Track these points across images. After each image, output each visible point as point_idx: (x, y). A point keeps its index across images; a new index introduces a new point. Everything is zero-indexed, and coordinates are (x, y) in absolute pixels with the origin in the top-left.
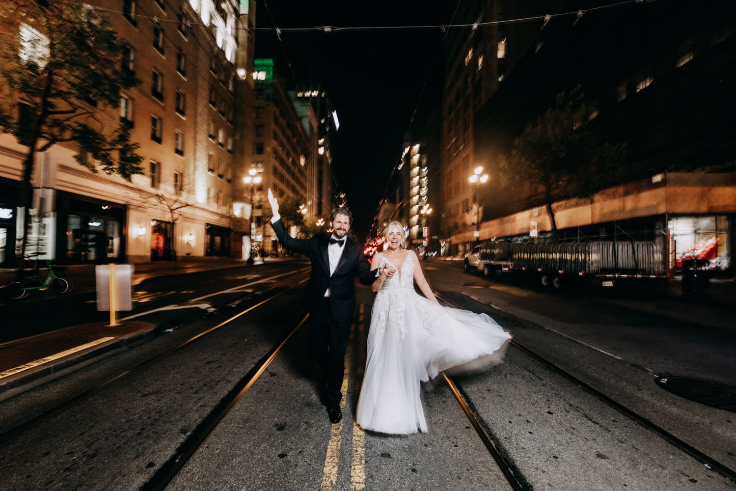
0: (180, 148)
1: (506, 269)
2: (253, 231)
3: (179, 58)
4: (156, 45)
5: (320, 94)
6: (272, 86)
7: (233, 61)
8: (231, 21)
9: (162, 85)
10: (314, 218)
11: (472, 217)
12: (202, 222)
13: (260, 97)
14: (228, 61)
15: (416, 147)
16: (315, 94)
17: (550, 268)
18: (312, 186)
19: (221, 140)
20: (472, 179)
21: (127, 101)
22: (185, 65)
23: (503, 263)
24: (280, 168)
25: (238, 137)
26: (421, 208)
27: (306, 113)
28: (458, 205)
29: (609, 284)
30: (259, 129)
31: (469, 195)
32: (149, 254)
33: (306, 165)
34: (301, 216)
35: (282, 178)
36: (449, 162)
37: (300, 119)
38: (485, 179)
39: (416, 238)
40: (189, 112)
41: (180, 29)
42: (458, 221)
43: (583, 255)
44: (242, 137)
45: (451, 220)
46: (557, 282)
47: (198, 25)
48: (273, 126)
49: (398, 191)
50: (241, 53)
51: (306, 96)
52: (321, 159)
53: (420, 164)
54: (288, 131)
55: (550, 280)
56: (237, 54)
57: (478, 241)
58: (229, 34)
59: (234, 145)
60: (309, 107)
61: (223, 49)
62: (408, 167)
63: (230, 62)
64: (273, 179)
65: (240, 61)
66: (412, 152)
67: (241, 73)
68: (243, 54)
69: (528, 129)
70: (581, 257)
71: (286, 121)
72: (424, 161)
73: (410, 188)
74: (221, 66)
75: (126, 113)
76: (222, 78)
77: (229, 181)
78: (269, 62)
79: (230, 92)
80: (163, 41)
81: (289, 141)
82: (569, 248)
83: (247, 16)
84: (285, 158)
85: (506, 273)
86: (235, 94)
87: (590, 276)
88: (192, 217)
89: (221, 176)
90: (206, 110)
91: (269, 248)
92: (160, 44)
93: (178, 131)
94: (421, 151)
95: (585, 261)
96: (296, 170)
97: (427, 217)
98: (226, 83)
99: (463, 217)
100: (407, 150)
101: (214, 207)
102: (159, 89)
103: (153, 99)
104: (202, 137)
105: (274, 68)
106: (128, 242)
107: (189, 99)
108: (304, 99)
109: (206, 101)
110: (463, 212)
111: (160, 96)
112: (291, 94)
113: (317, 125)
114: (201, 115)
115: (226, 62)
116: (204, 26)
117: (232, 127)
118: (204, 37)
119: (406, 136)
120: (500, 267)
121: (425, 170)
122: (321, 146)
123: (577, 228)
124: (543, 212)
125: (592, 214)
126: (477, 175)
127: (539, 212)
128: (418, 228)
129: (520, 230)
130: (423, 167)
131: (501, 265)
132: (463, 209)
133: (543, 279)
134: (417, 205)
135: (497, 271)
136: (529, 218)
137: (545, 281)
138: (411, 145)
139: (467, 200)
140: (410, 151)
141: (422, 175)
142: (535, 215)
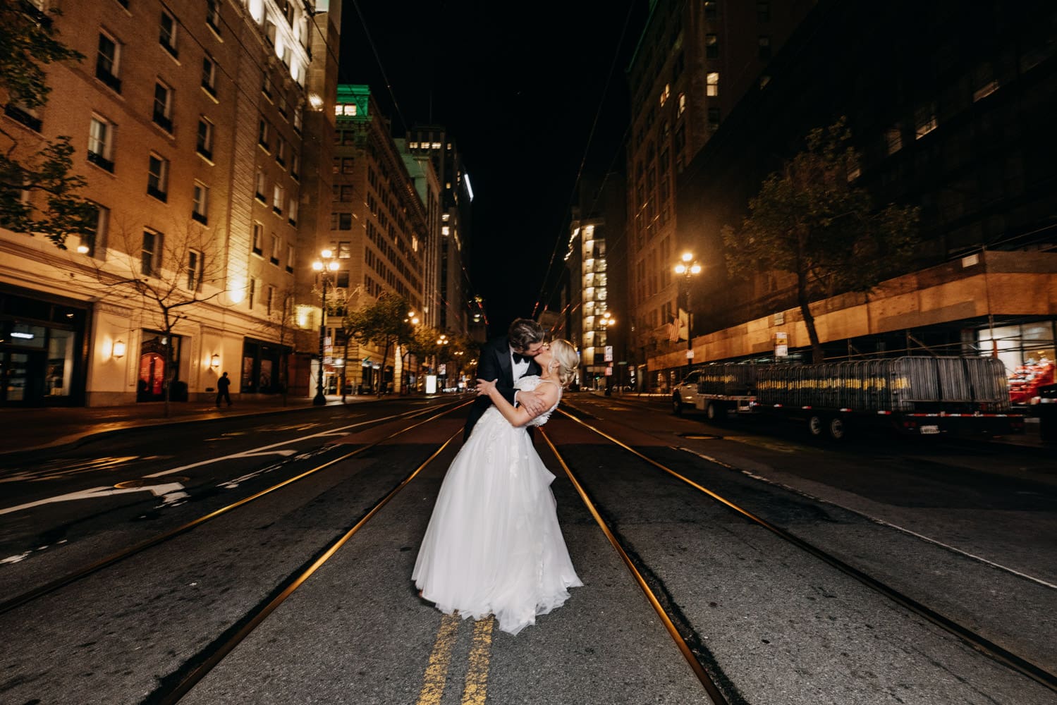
0: (201, 211)
1: (745, 408)
2: (329, 351)
3: (207, 66)
4: (165, 42)
5: (444, 146)
6: (368, 126)
7: (302, 82)
8: (300, 21)
9: (172, 105)
10: (433, 332)
11: (680, 329)
12: (238, 336)
13: (347, 143)
14: (292, 80)
15: (590, 229)
16: (436, 146)
17: (824, 405)
18: (430, 282)
20: (679, 270)
21: (103, 126)
22: (216, 79)
23: (739, 398)
24: (379, 254)
25: (306, 200)
26: (598, 318)
27: (420, 169)
28: (656, 311)
29: (931, 429)
30: (344, 191)
31: (673, 296)
32: (134, 389)
33: (420, 250)
34: (410, 328)
35: (381, 270)
36: (641, 248)
37: (412, 181)
38: (697, 270)
39: (592, 363)
40: (219, 153)
41: (210, 21)
42: (656, 335)
43: (884, 380)
44: (313, 200)
45: (647, 334)
46: (838, 428)
47: (242, 20)
48: (368, 187)
49: (564, 292)
50: (316, 70)
51: (423, 147)
52: (445, 243)
53: (596, 254)
54: (391, 196)
55: (824, 425)
56: (307, 72)
57: (691, 365)
58: (295, 40)
59: (299, 212)
60: (426, 162)
61: (286, 61)
62: (579, 257)
63: (297, 83)
64: (365, 269)
65: (313, 81)
66: (584, 233)
67: (315, 101)
68: (319, 72)
69: (769, 185)
70: (880, 384)
71: (388, 182)
72: (602, 249)
73: (581, 288)
74: (282, 86)
75: (101, 146)
76: (283, 106)
77: (289, 269)
78: (364, 90)
79: (295, 128)
80: (178, 37)
81: (393, 212)
82: (856, 370)
83: (326, 15)
84: (387, 237)
85: (744, 414)
86: (304, 132)
87: (898, 415)
88: (219, 326)
89: (275, 261)
90: (252, 154)
91: (355, 380)
92: (173, 42)
93: (198, 183)
94: (596, 235)
95: (887, 391)
96: (404, 258)
97: (609, 331)
98: (288, 115)
99: (664, 330)
100: (576, 232)
101: (260, 311)
102: (167, 113)
103: (155, 128)
104: (242, 196)
105: (370, 99)
106: (92, 367)
107: (221, 133)
108: (420, 151)
109: (254, 140)
110: (664, 323)
111: (168, 125)
112: (399, 143)
113: (440, 190)
114: (242, 160)
115: (290, 82)
116: (253, 21)
117: (298, 184)
118: (253, 39)
119: (575, 211)
120: (734, 404)
121: (603, 263)
122: (445, 224)
123: (846, 340)
124: (789, 318)
125: (869, 319)
126: (685, 263)
127: (784, 317)
128: (595, 349)
129: (754, 346)
130: (600, 258)
131: (736, 401)
132: (664, 317)
133: (813, 423)
134: (593, 313)
135: (730, 411)
136: (770, 327)
137: (817, 426)
138: (582, 225)
139: (669, 304)
140: (580, 233)
141: (599, 270)
142: (777, 323)
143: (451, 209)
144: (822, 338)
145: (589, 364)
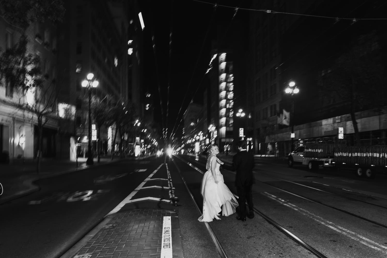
1: (327, 164)
11: (283, 120)
15: (223, 56)
17: (364, 163)
19: (46, 40)
20: (288, 91)
23: (324, 160)
27: (118, 13)
33: (119, 66)
38: (297, 91)
39: (225, 136)
46: (369, 173)
53: (227, 71)
55: (363, 172)
62: (216, 72)
66: (220, 57)
72: (231, 67)
77: (54, 81)
81: (104, 41)
82: (377, 149)
84: (102, 58)
85: (326, 167)
89: (46, 77)
94: (227, 60)
96: (111, 71)
100: (215, 56)
119: (214, 43)
120: (322, 163)
121: (231, 76)
122: (130, 46)
123: (369, 132)
124: (343, 119)
125: (380, 122)
126: (291, 88)
127: (341, 119)
128: (226, 128)
129: (325, 132)
130: (229, 73)
131: (323, 161)
132: (271, 113)
133: (359, 171)
134: (225, 107)
135: (320, 166)
136: (333, 123)
137: (360, 172)
138: (219, 53)
139: (275, 105)
140: (218, 57)
141: (229, 81)
142: (337, 121)
143: (134, 38)
144: (360, 130)
145: (223, 137)
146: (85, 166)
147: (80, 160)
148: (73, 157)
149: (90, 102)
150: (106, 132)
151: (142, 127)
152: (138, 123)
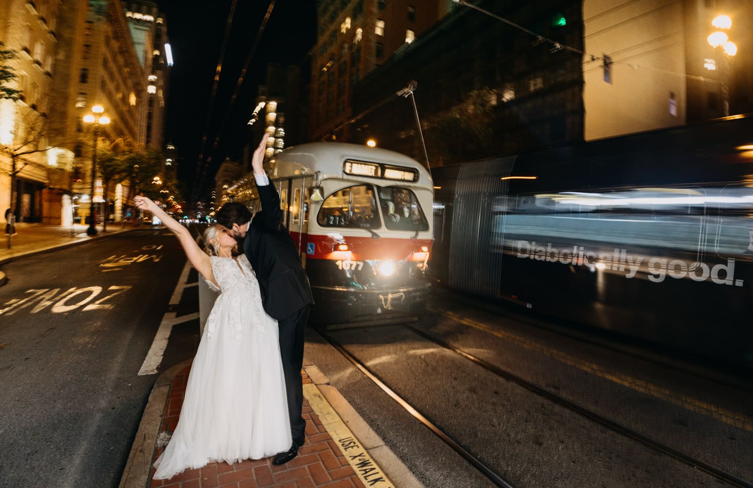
5: (156, 19)
15: (273, 105)
16: (151, 17)
18: (140, 132)
19: (38, 57)
25: (61, 56)
27: (141, 39)
33: (136, 105)
37: (134, 45)
44: (67, 57)
48: (103, 49)
51: (135, 17)
52: (152, 99)
53: (276, 124)
54: (120, 58)
59: (54, 66)
62: (263, 123)
66: (269, 107)
71: (118, 45)
72: (282, 120)
77: (44, 115)
81: (119, 70)
84: (114, 92)
89: (34, 107)
94: (278, 110)
96: (125, 109)
100: (262, 105)
113: (152, 56)
117: (55, 41)
119: (262, 88)
121: (282, 131)
122: (152, 83)
130: (280, 127)
138: (267, 101)
140: (265, 106)
141: (278, 135)
143: (159, 72)
146: (84, 237)
147: (77, 227)
148: (67, 223)
149: (95, 146)
150: (113, 191)
151: (163, 187)
152: (158, 180)
